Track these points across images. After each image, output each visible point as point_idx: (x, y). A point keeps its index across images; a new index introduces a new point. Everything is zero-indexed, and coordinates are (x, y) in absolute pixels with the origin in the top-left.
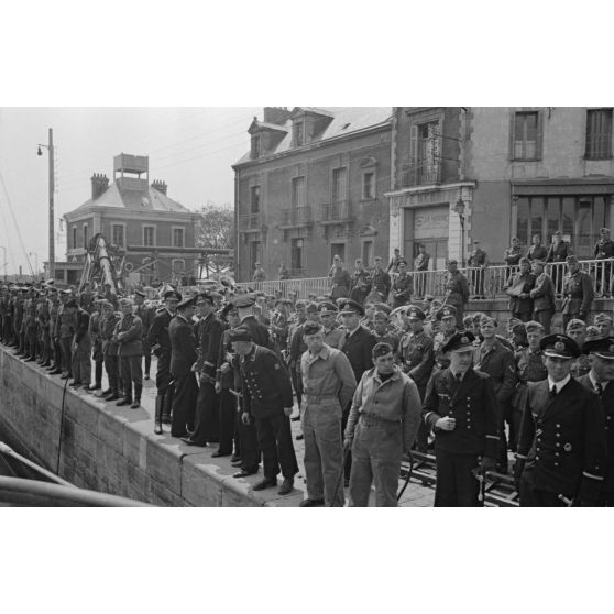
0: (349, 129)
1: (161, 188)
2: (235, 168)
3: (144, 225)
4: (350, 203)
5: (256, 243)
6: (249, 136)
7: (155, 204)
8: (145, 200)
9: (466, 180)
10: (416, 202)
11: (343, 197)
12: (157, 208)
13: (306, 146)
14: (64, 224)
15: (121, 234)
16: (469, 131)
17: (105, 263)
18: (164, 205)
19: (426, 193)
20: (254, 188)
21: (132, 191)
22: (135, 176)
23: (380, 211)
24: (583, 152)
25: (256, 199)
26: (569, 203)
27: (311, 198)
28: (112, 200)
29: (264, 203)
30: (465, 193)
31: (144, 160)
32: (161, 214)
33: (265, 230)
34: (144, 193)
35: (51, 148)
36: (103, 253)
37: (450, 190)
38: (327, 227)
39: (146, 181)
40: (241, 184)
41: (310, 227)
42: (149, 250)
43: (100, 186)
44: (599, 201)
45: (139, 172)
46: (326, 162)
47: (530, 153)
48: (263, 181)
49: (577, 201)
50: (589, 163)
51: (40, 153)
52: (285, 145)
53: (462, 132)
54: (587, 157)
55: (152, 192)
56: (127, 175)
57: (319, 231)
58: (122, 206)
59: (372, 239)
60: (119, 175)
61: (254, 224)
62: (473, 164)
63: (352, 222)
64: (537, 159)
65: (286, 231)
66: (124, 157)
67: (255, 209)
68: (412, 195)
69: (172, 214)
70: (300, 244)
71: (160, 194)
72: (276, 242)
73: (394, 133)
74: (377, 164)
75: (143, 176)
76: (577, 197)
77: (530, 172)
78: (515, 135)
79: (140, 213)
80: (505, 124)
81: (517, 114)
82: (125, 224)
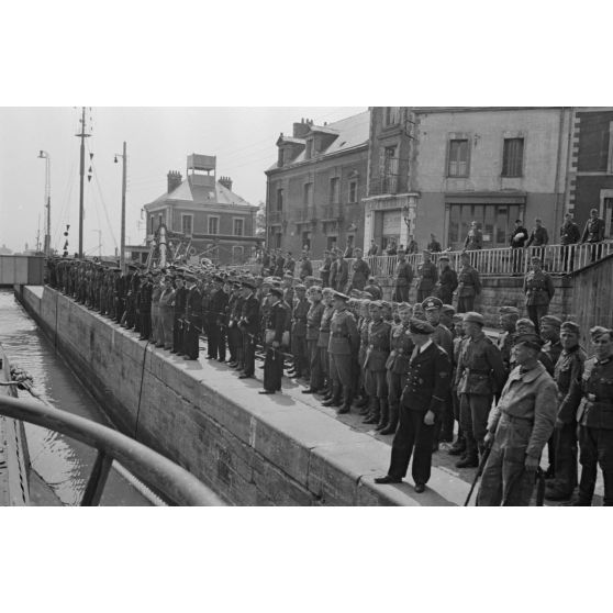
0: (345, 147)
1: (226, 183)
2: (267, 173)
3: (209, 216)
4: (341, 205)
5: (280, 235)
6: (277, 148)
7: (221, 197)
8: (212, 194)
9: (412, 191)
10: (381, 207)
11: (337, 202)
12: (221, 201)
13: (314, 159)
14: (145, 213)
15: (189, 223)
16: (416, 154)
17: (163, 248)
18: (227, 198)
19: (387, 200)
20: (280, 190)
21: (202, 187)
22: (205, 173)
23: (359, 214)
24: (500, 171)
25: (280, 199)
26: (490, 211)
27: (316, 200)
28: (183, 194)
29: (286, 202)
30: (411, 201)
31: (213, 159)
32: (224, 206)
33: (285, 224)
34: (212, 188)
35: (124, 157)
36: (163, 240)
37: (403, 199)
38: (325, 224)
39: (213, 178)
40: (271, 186)
41: (314, 223)
42: (214, 238)
43: (174, 181)
44: (513, 210)
45: (208, 170)
46: (326, 172)
47: (462, 172)
48: (285, 185)
49: (496, 209)
50: (505, 179)
51: (116, 161)
52: (301, 158)
53: (411, 154)
54: (504, 174)
55: (218, 187)
56: (197, 172)
57: (320, 227)
58: (191, 199)
59: (353, 234)
60: (190, 172)
61: (278, 220)
62: (418, 179)
63: (341, 220)
64: (466, 176)
65: (299, 226)
66: (195, 157)
67: (280, 208)
68: (380, 200)
69: (233, 206)
70: (309, 236)
71: (225, 189)
72: (292, 234)
73: (370, 152)
74: (358, 176)
75: (212, 173)
76: (497, 205)
77: (460, 186)
78: (451, 156)
79: (206, 206)
80: (443, 148)
81: (452, 141)
82: (192, 215)
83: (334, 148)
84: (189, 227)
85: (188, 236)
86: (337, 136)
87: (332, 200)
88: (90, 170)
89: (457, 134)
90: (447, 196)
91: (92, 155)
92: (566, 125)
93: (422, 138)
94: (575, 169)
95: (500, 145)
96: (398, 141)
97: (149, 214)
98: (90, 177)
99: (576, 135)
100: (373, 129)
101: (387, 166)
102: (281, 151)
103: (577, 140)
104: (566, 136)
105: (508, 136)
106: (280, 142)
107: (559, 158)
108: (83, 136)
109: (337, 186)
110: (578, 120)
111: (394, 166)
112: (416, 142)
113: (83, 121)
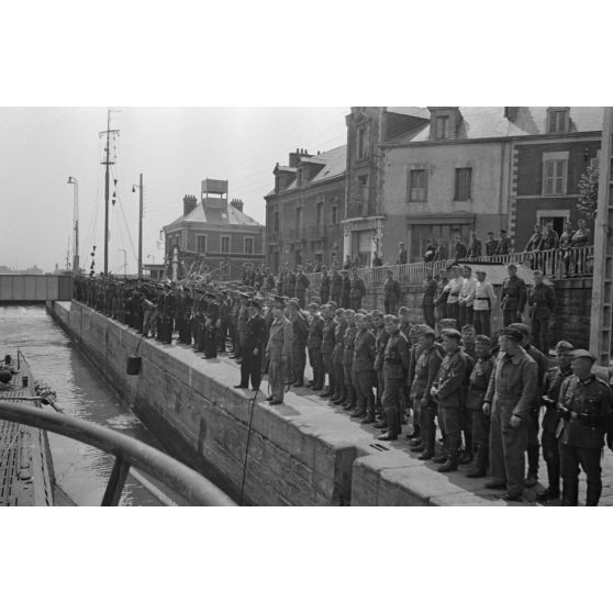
0: (328, 175)
1: (238, 205)
2: (266, 198)
3: (222, 236)
4: (325, 227)
5: (277, 253)
6: (274, 176)
7: (232, 218)
8: (224, 216)
9: (381, 215)
10: (356, 228)
11: (322, 224)
12: (233, 221)
13: (303, 187)
14: (163, 234)
15: (203, 243)
16: (382, 182)
17: (175, 266)
18: (238, 219)
20: (277, 214)
21: (214, 209)
22: (218, 196)
23: (339, 234)
24: (453, 196)
25: (277, 221)
26: (446, 229)
27: (306, 222)
28: (198, 216)
29: (282, 224)
30: (379, 223)
31: (225, 183)
32: (235, 227)
33: (281, 243)
34: (224, 210)
35: (141, 187)
36: (175, 259)
37: (373, 221)
38: (313, 242)
39: (226, 200)
40: (269, 209)
41: (304, 242)
42: (225, 256)
43: (190, 204)
44: (465, 229)
45: (221, 193)
46: (314, 198)
47: (422, 196)
48: (281, 209)
49: (451, 229)
50: (457, 203)
51: (134, 191)
52: (294, 186)
53: (378, 183)
54: (456, 198)
55: (230, 209)
56: (211, 195)
57: (309, 245)
58: (205, 221)
59: (335, 251)
60: (205, 196)
61: (276, 240)
62: (384, 204)
63: (325, 240)
64: (425, 201)
65: (292, 245)
66: (208, 181)
67: (277, 229)
68: (355, 222)
69: (245, 227)
70: (301, 254)
71: (237, 211)
72: (287, 252)
73: (347, 181)
74: (338, 202)
75: (224, 196)
76: (451, 225)
77: (419, 209)
78: (411, 185)
79: (219, 226)
80: (404, 178)
81: (412, 171)
82: (206, 235)
83: (320, 177)
84: (203, 246)
85: (201, 255)
86: (324, 165)
87: (318, 221)
88: (114, 195)
89: (416, 165)
90: (409, 218)
91: (115, 181)
92: (507, 157)
93: (386, 169)
94: (515, 193)
95: (452, 174)
96: (367, 171)
97: (167, 235)
98: (114, 202)
99: (515, 164)
100: (349, 161)
101: (361, 192)
102: (277, 179)
103: (516, 169)
104: (506, 165)
105: (458, 166)
106: (276, 171)
107: (502, 184)
108: (108, 163)
109: (322, 211)
110: (516, 152)
111: (366, 192)
112: (382, 172)
113: (107, 150)
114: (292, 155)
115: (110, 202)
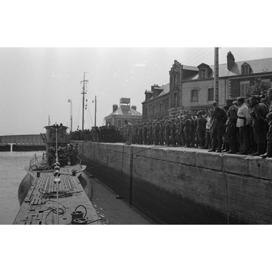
1: (134, 108)
2: (142, 103)
4: (163, 113)
6: (145, 95)
7: (133, 113)
9: (181, 106)
10: (173, 112)
11: (162, 111)
13: (155, 98)
15: (120, 123)
16: (182, 95)
19: (174, 110)
20: (146, 109)
21: (125, 109)
22: (126, 104)
24: (207, 98)
25: (146, 112)
27: (156, 111)
29: (148, 112)
30: (181, 110)
31: (129, 99)
32: (133, 116)
34: (129, 110)
35: (96, 101)
37: (179, 109)
40: (143, 107)
43: (115, 108)
45: (128, 103)
46: (159, 102)
47: (196, 100)
48: (147, 107)
50: (209, 101)
51: (93, 102)
52: (152, 98)
53: (180, 95)
55: (131, 109)
56: (123, 104)
58: (122, 114)
60: (121, 104)
62: (182, 103)
64: (197, 101)
66: (123, 99)
67: (146, 114)
71: (133, 110)
73: (170, 95)
74: (167, 103)
75: (129, 105)
77: (195, 104)
78: (192, 95)
79: (127, 116)
80: (190, 93)
81: (192, 91)
82: (121, 120)
83: (161, 94)
86: (163, 90)
87: (160, 111)
88: (86, 106)
89: (194, 88)
90: (192, 107)
91: (87, 100)
92: (227, 84)
93: (183, 90)
94: (230, 97)
95: (207, 91)
96: (177, 91)
97: (106, 120)
98: (86, 108)
99: (230, 86)
100: (170, 88)
101: (175, 99)
102: (146, 96)
103: (230, 88)
104: (227, 87)
105: (209, 88)
106: (146, 93)
107: (225, 94)
108: (84, 93)
109: (162, 106)
110: (230, 82)
111: (176, 98)
112: (182, 91)
113: (84, 88)
114: (152, 87)
115: (85, 108)
